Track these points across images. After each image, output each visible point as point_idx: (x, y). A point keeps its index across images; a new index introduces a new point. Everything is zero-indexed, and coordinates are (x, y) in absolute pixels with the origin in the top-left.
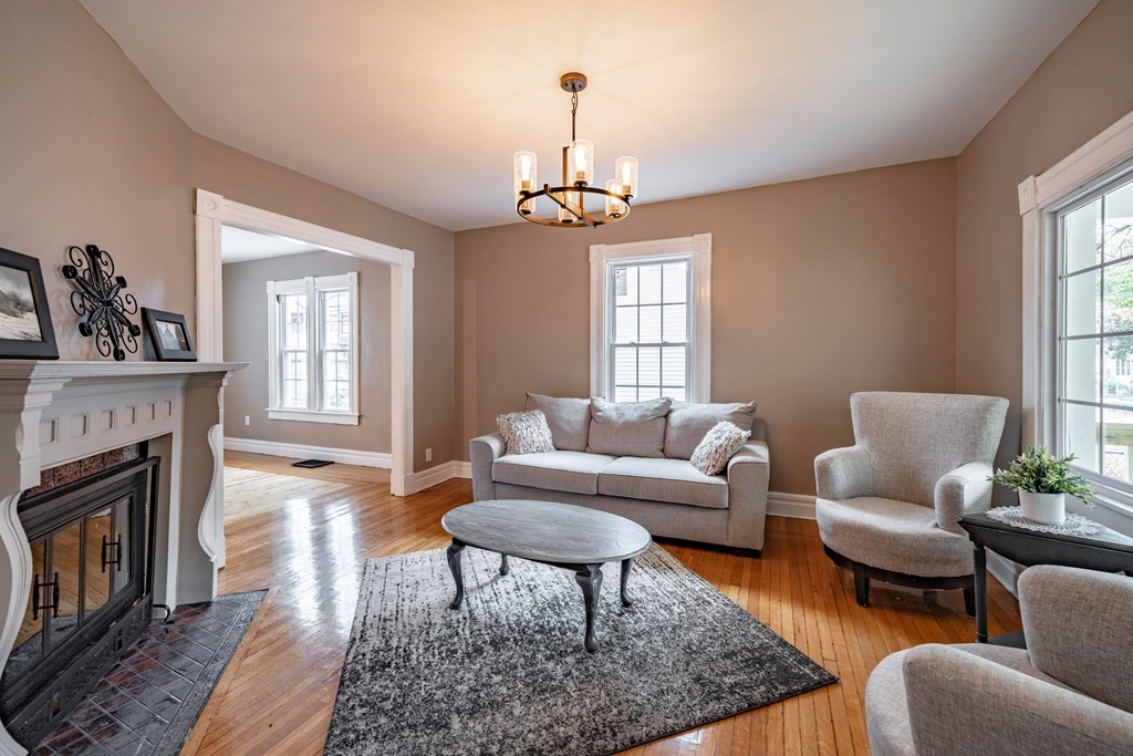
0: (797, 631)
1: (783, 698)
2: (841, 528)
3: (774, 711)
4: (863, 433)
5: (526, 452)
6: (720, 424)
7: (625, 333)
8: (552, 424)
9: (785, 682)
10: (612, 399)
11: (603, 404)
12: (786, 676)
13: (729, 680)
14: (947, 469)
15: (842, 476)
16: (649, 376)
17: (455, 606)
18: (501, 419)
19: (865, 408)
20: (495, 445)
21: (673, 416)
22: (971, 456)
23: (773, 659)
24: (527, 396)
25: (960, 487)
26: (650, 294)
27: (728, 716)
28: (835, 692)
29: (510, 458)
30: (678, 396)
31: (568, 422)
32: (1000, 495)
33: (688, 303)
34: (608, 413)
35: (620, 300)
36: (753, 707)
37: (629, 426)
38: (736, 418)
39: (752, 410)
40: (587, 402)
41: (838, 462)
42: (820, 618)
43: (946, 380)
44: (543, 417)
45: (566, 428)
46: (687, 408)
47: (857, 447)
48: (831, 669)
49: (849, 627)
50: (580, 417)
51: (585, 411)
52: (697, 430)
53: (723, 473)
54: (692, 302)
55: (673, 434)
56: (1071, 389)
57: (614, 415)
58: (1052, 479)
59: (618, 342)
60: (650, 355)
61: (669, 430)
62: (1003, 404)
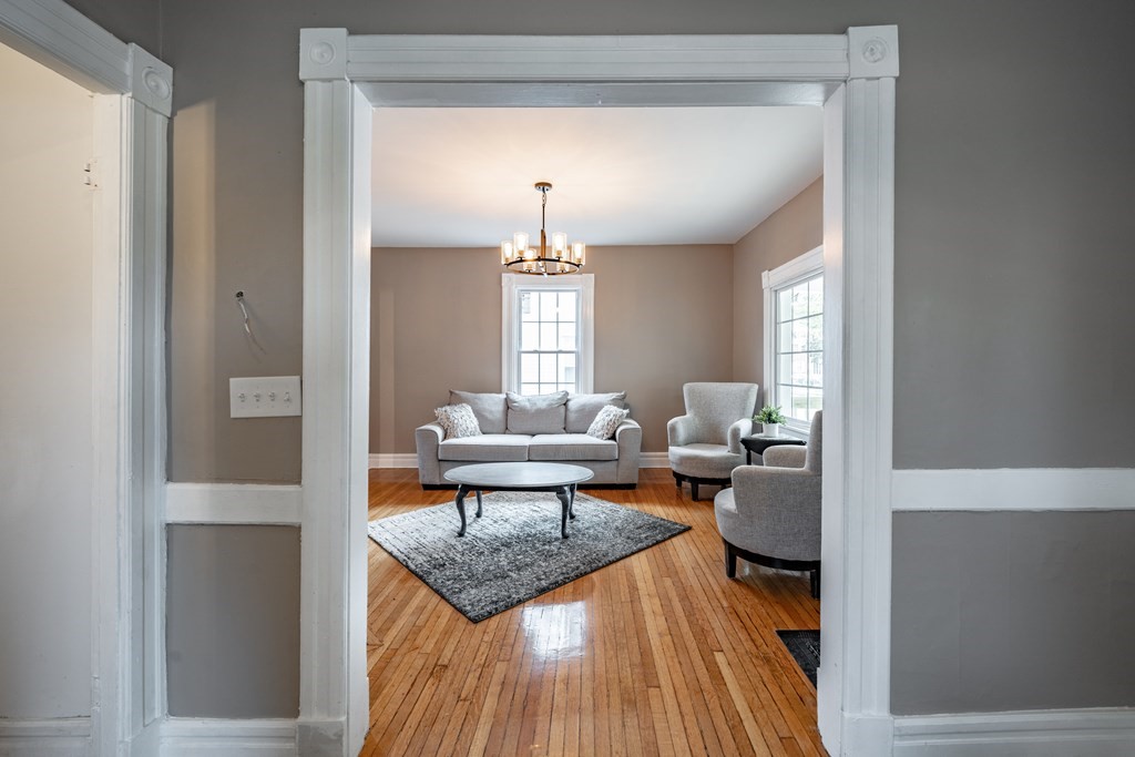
0: (667, 515)
1: (670, 537)
2: (684, 460)
3: (668, 542)
4: (690, 407)
5: (463, 435)
6: (606, 408)
7: (529, 343)
8: (478, 414)
9: (670, 531)
10: (519, 393)
11: (514, 396)
12: (669, 529)
13: (643, 536)
14: (733, 422)
15: (682, 433)
16: (548, 375)
17: (461, 534)
18: (439, 411)
19: (691, 392)
20: (439, 432)
21: (570, 404)
22: (742, 416)
23: (660, 525)
24: (451, 393)
25: (739, 430)
26: (549, 315)
27: (648, 547)
28: (691, 532)
29: (451, 441)
30: (571, 389)
31: (491, 412)
32: (756, 428)
33: (577, 322)
34: (523, 404)
35: (525, 317)
36: (658, 542)
37: (540, 413)
38: (615, 402)
39: (624, 397)
40: (503, 396)
41: (681, 424)
42: (677, 509)
43: (729, 377)
44: (469, 408)
45: (489, 416)
46: (580, 398)
47: (688, 416)
48: (688, 525)
49: (691, 510)
50: (500, 408)
51: (503, 402)
52: (590, 413)
53: (613, 438)
54: (580, 322)
55: (572, 417)
56: (782, 380)
57: (527, 405)
58: (774, 416)
59: (523, 349)
60: (548, 360)
61: (569, 413)
62: (756, 386)
